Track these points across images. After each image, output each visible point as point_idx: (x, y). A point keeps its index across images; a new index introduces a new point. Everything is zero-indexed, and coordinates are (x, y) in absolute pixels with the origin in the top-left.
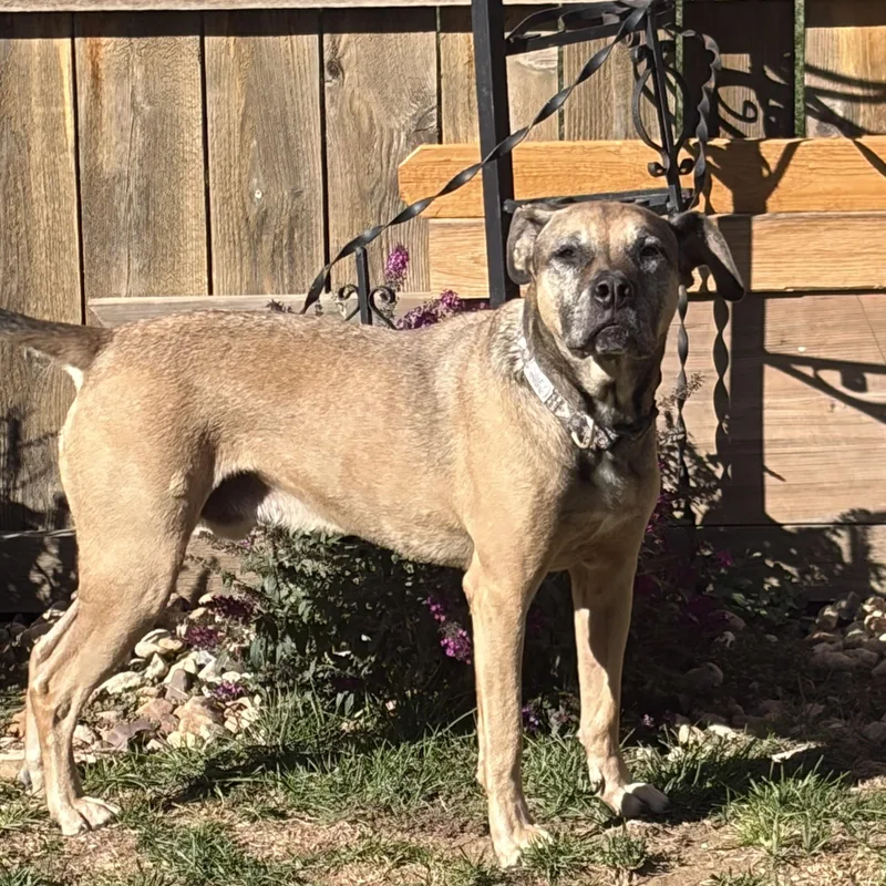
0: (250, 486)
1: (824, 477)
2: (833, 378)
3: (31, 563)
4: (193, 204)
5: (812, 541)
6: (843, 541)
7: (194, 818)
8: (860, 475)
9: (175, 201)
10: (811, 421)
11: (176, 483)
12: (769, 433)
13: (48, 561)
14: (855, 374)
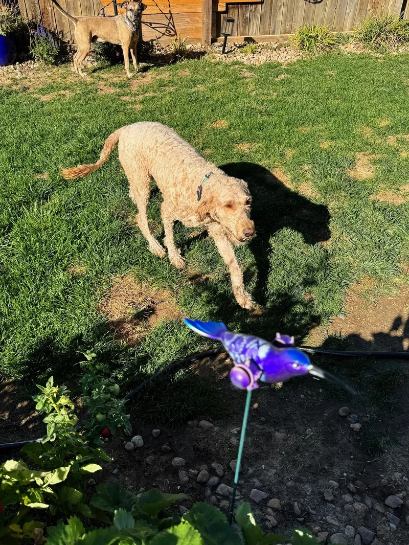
0: (96, 37)
1: (148, 36)
2: (148, 24)
3: (67, 48)
4: (79, 5)
5: (147, 43)
6: (150, 43)
7: (95, 74)
8: (152, 35)
9: (77, 5)
10: (146, 29)
11: (89, 38)
12: (142, 31)
13: (68, 48)
14: (151, 24)
